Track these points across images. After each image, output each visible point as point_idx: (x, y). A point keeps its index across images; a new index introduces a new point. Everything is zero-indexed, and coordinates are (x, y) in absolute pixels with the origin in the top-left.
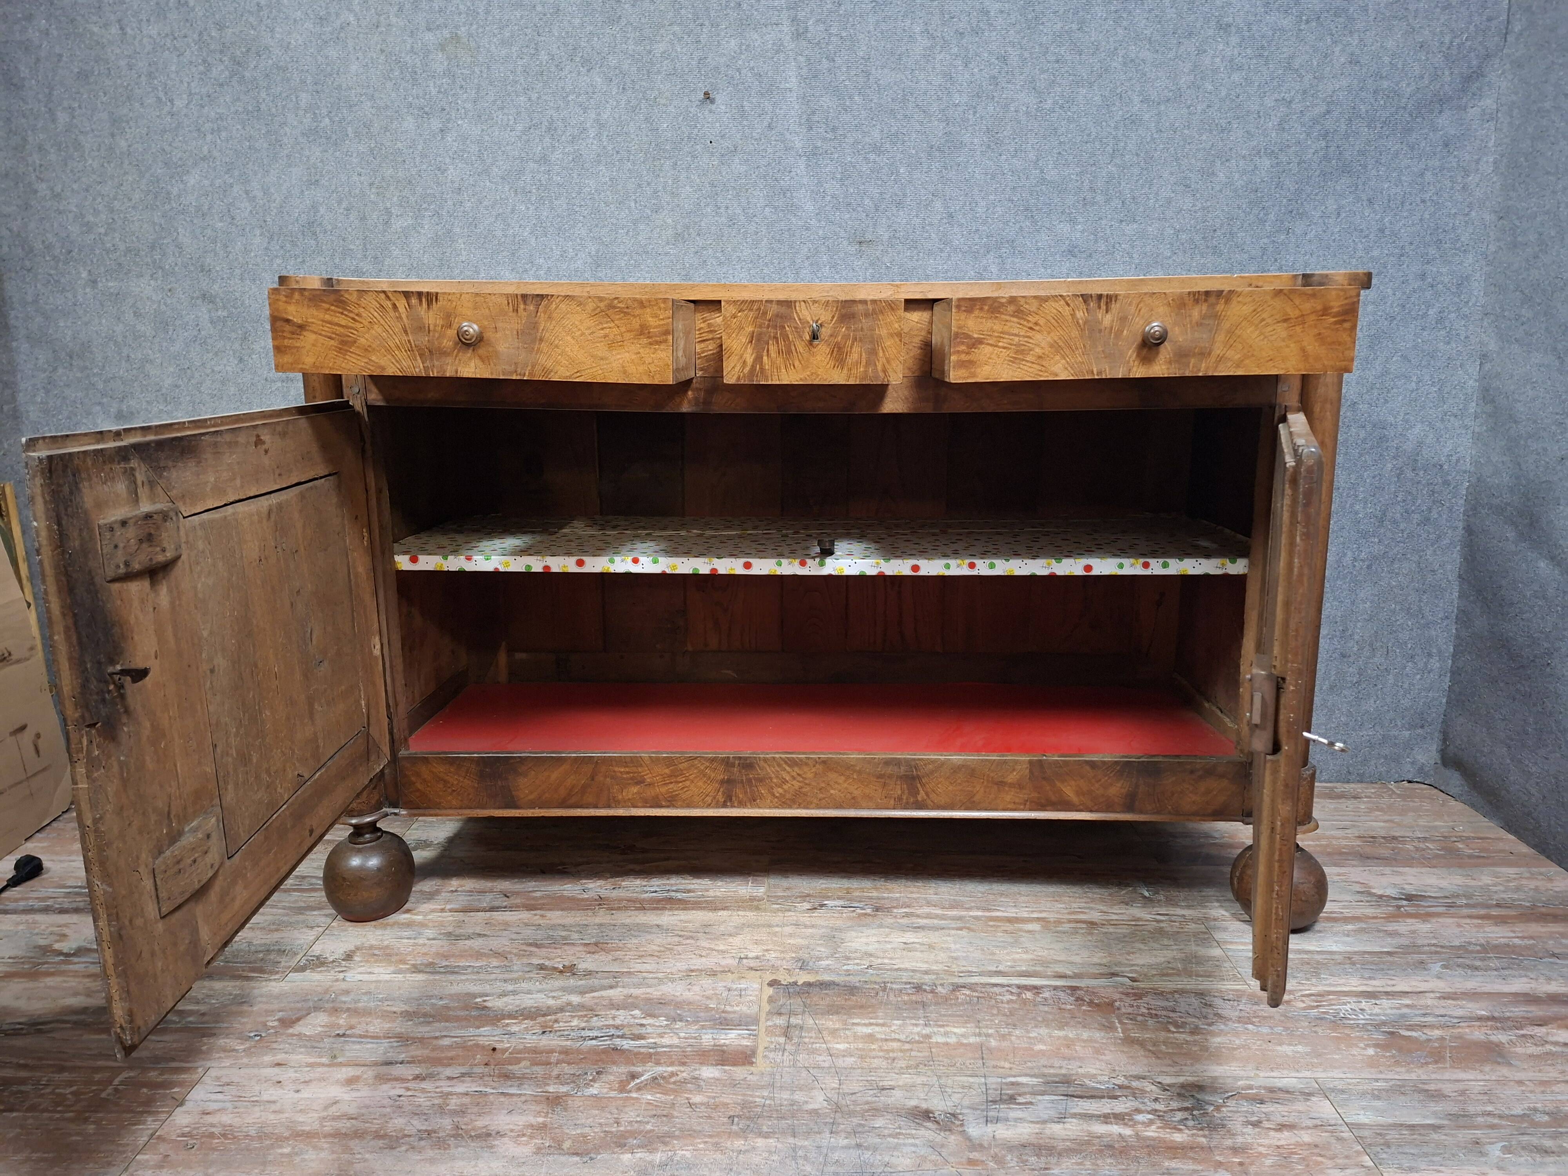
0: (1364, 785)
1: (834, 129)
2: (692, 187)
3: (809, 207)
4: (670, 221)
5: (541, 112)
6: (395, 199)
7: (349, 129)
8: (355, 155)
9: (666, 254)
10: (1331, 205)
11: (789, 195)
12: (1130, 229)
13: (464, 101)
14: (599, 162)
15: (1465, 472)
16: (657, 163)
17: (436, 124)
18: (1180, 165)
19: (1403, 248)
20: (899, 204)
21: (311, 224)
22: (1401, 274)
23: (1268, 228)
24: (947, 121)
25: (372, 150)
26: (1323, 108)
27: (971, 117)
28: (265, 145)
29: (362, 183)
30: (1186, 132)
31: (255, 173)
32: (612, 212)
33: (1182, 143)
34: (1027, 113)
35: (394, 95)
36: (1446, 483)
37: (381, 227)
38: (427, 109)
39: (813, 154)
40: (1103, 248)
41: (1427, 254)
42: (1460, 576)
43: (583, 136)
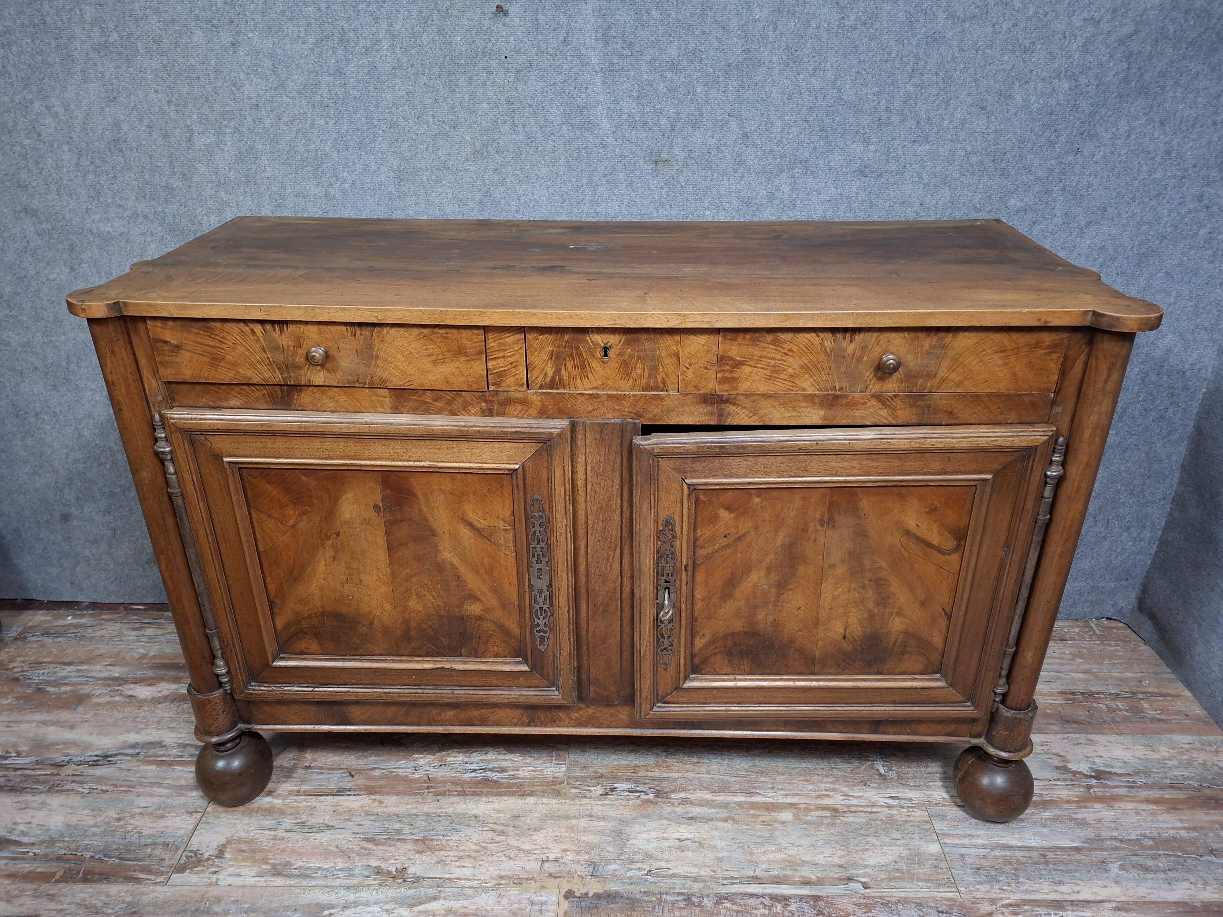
0: (1070, 623)
1: (631, 45)
2: (489, 104)
3: (606, 125)
4: (468, 137)
5: (332, 23)
6: (195, 116)
7: (139, 44)
8: (149, 71)
9: (466, 171)
10: (1123, 126)
11: (585, 112)
12: (921, 149)
13: (252, 13)
14: (394, 75)
15: (1205, 380)
16: (452, 78)
17: (226, 38)
18: (978, 86)
19: (1186, 170)
20: (695, 125)
21: (116, 141)
22: (1179, 195)
23: (1058, 150)
24: (746, 39)
25: (165, 67)
26: (1130, 28)
27: (770, 33)
28: (58, 60)
29: (160, 101)
30: (988, 51)
31: (53, 89)
32: (411, 128)
33: (983, 63)
34: (829, 30)
35: (179, 7)
36: (1186, 388)
37: (184, 145)
38: (215, 22)
39: (610, 70)
40: (894, 167)
41: (1208, 176)
42: (1182, 466)
43: (376, 47)
